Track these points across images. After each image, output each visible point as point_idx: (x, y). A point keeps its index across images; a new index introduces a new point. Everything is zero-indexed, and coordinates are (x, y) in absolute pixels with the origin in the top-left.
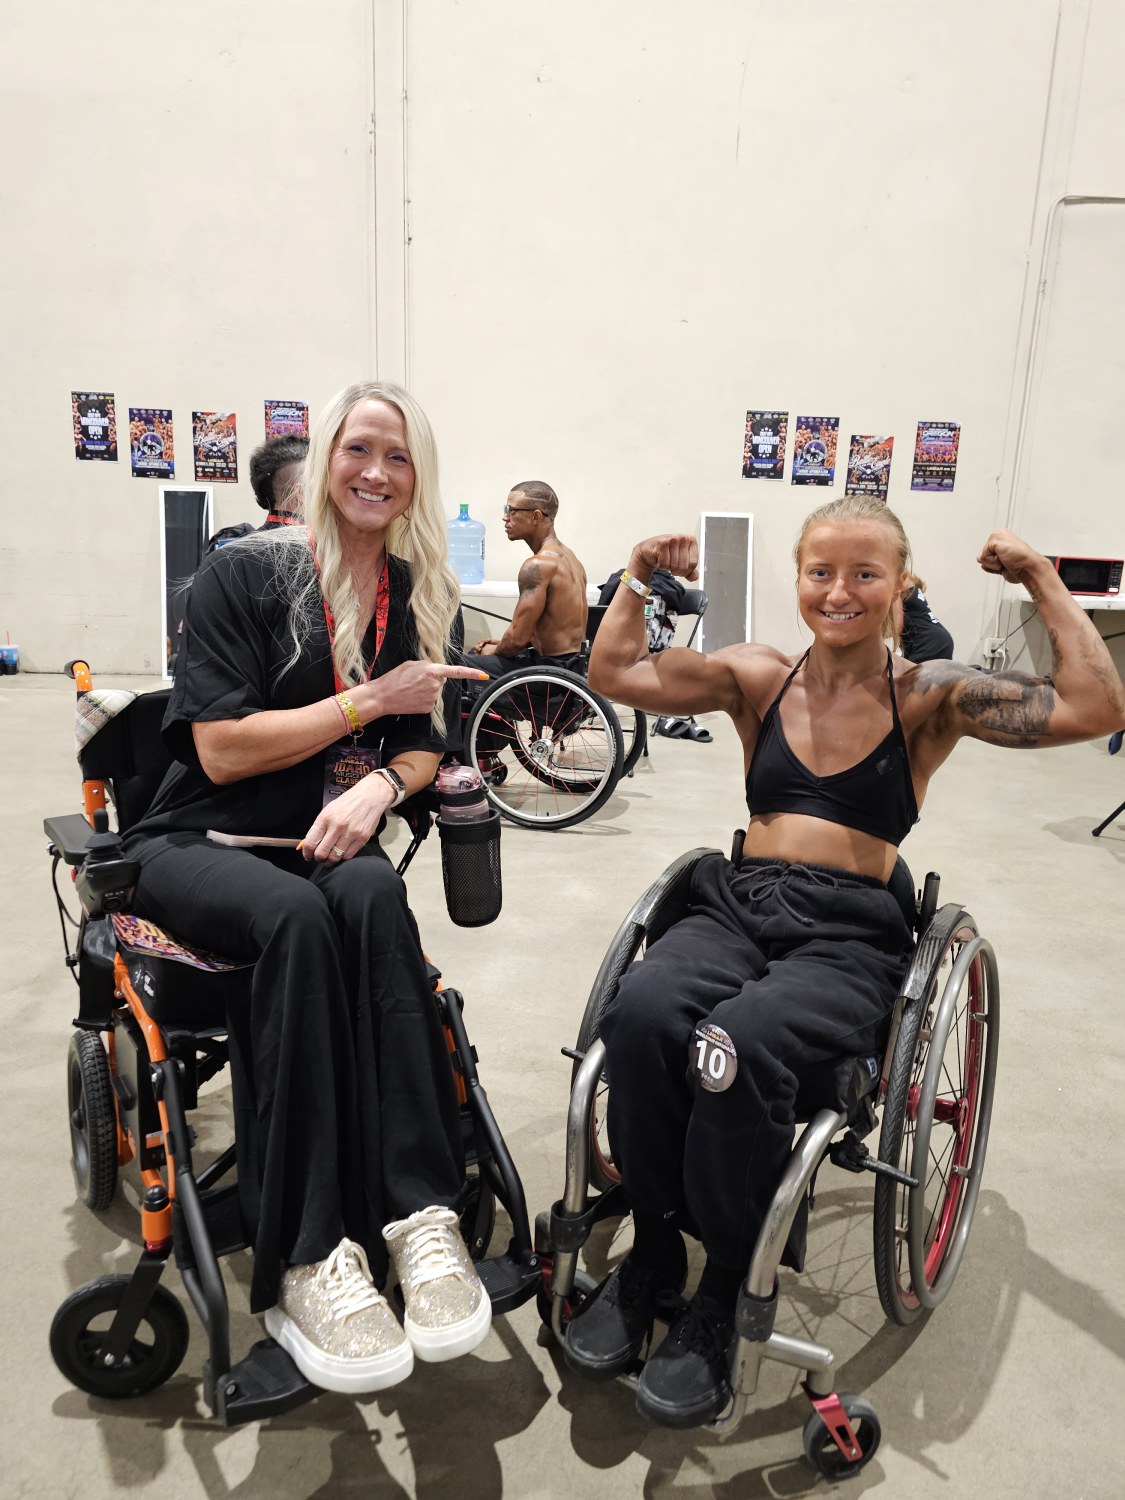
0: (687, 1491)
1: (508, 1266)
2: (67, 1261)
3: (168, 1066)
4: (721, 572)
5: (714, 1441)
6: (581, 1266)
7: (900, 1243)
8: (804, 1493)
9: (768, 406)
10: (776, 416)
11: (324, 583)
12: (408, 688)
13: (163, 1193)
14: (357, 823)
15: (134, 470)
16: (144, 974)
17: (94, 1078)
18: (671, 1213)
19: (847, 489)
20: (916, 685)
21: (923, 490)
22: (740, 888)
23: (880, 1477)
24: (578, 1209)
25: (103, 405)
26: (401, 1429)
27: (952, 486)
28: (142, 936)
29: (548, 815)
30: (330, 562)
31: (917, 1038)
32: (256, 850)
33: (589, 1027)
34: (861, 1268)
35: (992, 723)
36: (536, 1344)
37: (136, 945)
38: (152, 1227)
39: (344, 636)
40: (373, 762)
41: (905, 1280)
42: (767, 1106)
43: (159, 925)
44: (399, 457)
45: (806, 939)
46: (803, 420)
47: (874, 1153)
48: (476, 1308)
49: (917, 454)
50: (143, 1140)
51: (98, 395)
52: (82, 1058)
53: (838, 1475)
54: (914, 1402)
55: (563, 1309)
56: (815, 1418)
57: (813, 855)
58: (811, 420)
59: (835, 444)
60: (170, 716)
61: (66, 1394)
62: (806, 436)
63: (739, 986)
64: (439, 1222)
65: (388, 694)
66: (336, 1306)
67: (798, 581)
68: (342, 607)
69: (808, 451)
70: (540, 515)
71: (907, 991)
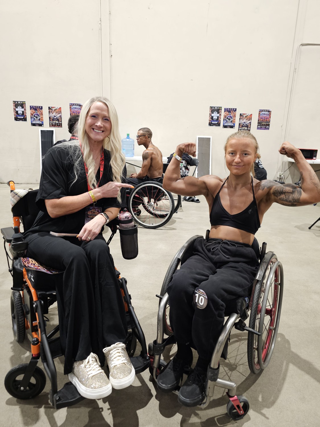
0: (193, 424)
1: (140, 359)
2: (11, 358)
3: (38, 302)
4: (202, 153)
5: (201, 409)
6: (162, 358)
7: (255, 351)
8: (227, 424)
9: (216, 105)
10: (218, 108)
11: (84, 157)
12: (110, 190)
13: (37, 340)
14: (94, 230)
15: (32, 124)
16: (31, 275)
17: (18, 305)
18: (188, 343)
19: (239, 129)
20: (260, 188)
21: (261, 129)
22: (208, 247)
23: (249, 419)
24: (161, 343)
25: (22, 105)
26: (109, 407)
27: (269, 128)
28: (30, 263)
29: (153, 224)
30: (86, 151)
31: (260, 291)
32: (65, 238)
33: (164, 288)
34: (243, 357)
35: (283, 199)
36: (149, 381)
37: (28, 267)
38: (34, 349)
39: (90, 173)
40: (100, 211)
41: (256, 360)
42: (216, 313)
43: (35, 260)
44: (107, 119)
45: (228, 262)
46: (226, 109)
47: (247, 325)
48: (130, 373)
49: (259, 119)
50: (32, 324)
51: (21, 102)
52: (14, 299)
53: (237, 419)
54: (259, 396)
55: (156, 371)
56: (230, 402)
57: (229, 238)
58: (228, 109)
59: (235, 116)
60: (38, 197)
61: (10, 398)
62: (227, 114)
63: (208, 277)
64: (119, 347)
65: (104, 191)
66: (89, 373)
67: (225, 156)
68: (90, 164)
69: (228, 118)
70: (147, 137)
71: (257, 278)
